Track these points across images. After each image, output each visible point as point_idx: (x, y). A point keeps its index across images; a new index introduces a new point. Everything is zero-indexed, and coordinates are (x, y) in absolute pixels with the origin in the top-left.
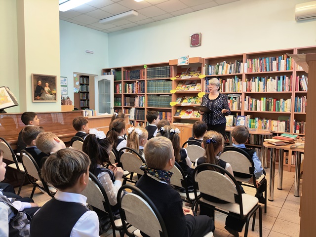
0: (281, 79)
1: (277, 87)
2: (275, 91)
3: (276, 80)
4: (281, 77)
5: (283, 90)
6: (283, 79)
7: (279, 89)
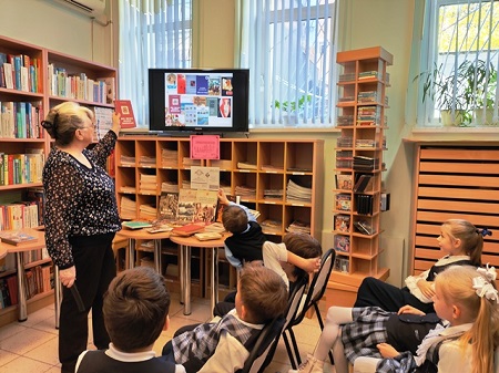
0: (23, 110)
1: (16, 127)
2: (12, 138)
3: (12, 111)
4: (23, 105)
5: (29, 135)
6: (27, 112)
7: (20, 133)
